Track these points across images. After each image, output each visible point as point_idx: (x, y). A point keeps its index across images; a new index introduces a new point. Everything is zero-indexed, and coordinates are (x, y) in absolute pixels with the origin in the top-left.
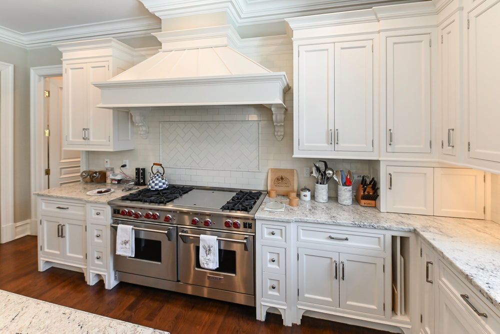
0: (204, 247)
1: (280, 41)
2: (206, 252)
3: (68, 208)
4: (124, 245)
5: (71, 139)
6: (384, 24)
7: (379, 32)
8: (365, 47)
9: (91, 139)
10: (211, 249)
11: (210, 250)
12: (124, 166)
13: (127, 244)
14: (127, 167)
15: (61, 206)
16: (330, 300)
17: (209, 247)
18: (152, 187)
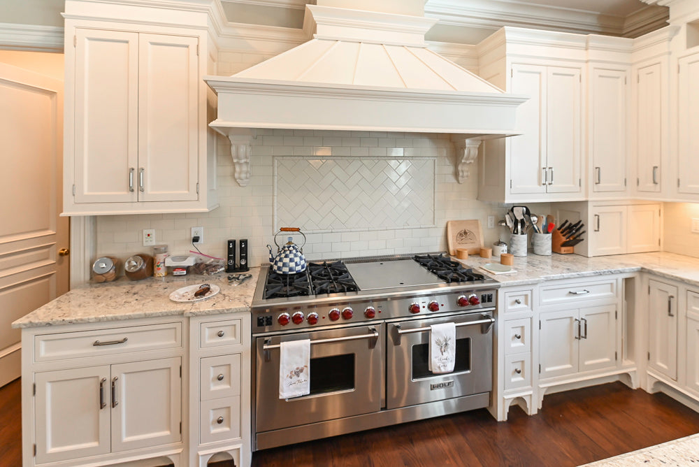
0: (438, 343)
1: (464, 52)
2: (441, 349)
3: (125, 340)
4: (295, 378)
5: (86, 192)
6: (592, 55)
7: (587, 62)
8: (573, 75)
9: (149, 190)
10: (449, 342)
11: (446, 344)
12: (196, 240)
13: (301, 374)
14: (201, 241)
15: (101, 340)
16: (569, 366)
17: (446, 340)
18: (291, 269)
